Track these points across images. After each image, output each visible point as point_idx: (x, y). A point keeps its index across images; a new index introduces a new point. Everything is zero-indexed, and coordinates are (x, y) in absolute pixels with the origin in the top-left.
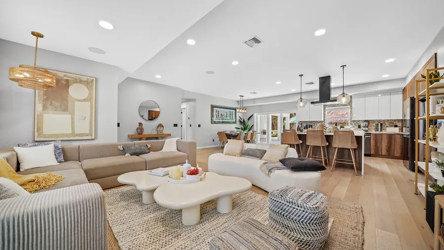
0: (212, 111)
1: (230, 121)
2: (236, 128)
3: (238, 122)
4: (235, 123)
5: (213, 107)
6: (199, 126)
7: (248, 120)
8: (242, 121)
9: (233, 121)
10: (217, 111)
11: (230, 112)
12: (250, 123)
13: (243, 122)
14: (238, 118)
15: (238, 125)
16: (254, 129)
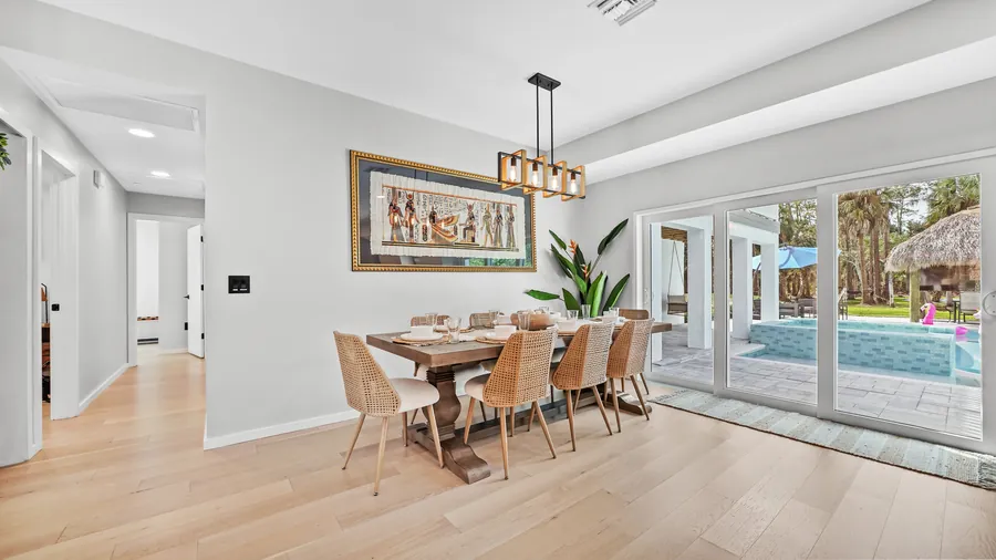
0: (360, 194)
1: (496, 255)
2: (533, 293)
3: (543, 261)
4: (528, 264)
5: (364, 166)
6: (239, 284)
7: (600, 251)
8: (569, 255)
9: (511, 256)
10: (395, 193)
11: (498, 206)
12: (608, 269)
13: (572, 265)
14: (543, 243)
15: (545, 277)
16: (632, 299)
